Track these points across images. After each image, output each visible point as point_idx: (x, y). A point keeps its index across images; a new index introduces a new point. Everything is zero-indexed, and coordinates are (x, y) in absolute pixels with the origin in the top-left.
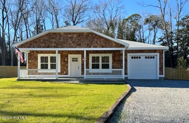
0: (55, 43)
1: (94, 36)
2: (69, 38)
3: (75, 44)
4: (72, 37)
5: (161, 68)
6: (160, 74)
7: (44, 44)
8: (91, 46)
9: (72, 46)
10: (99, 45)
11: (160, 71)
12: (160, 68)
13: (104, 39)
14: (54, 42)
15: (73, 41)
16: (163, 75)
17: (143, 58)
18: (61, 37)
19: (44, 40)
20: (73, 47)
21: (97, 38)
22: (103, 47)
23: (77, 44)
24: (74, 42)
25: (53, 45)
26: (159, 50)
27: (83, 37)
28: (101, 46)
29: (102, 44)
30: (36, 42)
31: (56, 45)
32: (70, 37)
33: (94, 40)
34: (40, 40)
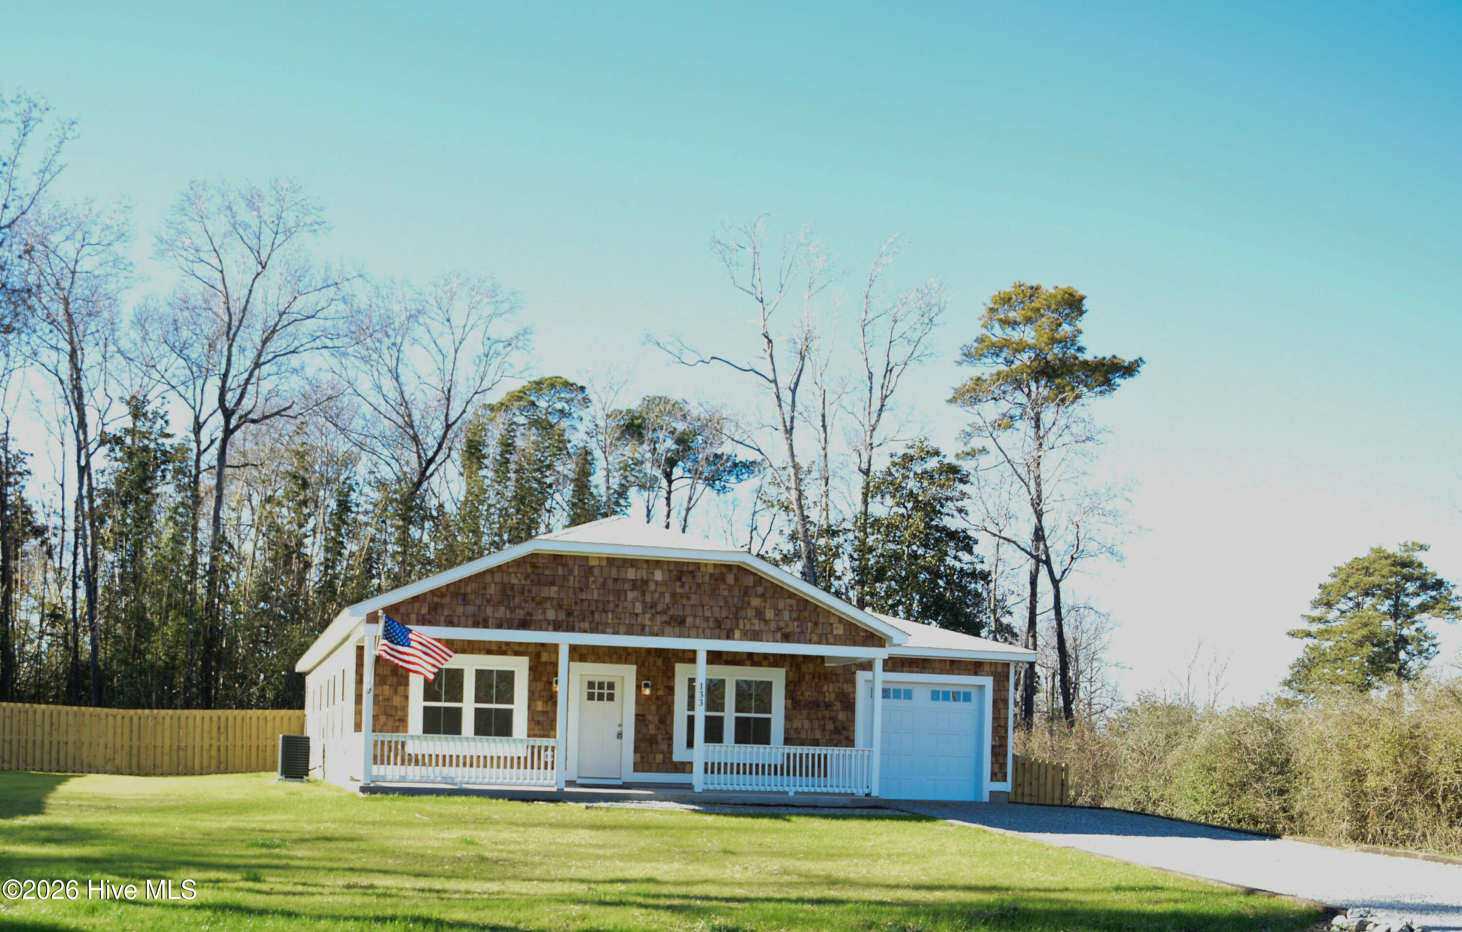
0: (560, 606)
1: (749, 581)
2: (627, 586)
3: (658, 617)
4: (645, 582)
5: (997, 750)
6: (994, 777)
7: (502, 609)
8: (732, 630)
9: (643, 627)
10: (773, 625)
11: (992, 763)
12: (993, 747)
13: (793, 602)
14: (555, 602)
15: (648, 598)
16: (1005, 780)
17: (921, 696)
18: (591, 579)
19: (503, 591)
20: (647, 629)
21: (763, 595)
22: (787, 638)
23: (665, 618)
24: (653, 606)
25: (551, 615)
26: (994, 664)
27: (699, 586)
28: (779, 635)
29: (782, 624)
30: (465, 595)
31: (562, 616)
32: (634, 581)
33: (749, 603)
34: (485, 588)
